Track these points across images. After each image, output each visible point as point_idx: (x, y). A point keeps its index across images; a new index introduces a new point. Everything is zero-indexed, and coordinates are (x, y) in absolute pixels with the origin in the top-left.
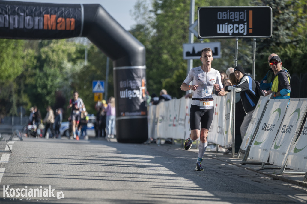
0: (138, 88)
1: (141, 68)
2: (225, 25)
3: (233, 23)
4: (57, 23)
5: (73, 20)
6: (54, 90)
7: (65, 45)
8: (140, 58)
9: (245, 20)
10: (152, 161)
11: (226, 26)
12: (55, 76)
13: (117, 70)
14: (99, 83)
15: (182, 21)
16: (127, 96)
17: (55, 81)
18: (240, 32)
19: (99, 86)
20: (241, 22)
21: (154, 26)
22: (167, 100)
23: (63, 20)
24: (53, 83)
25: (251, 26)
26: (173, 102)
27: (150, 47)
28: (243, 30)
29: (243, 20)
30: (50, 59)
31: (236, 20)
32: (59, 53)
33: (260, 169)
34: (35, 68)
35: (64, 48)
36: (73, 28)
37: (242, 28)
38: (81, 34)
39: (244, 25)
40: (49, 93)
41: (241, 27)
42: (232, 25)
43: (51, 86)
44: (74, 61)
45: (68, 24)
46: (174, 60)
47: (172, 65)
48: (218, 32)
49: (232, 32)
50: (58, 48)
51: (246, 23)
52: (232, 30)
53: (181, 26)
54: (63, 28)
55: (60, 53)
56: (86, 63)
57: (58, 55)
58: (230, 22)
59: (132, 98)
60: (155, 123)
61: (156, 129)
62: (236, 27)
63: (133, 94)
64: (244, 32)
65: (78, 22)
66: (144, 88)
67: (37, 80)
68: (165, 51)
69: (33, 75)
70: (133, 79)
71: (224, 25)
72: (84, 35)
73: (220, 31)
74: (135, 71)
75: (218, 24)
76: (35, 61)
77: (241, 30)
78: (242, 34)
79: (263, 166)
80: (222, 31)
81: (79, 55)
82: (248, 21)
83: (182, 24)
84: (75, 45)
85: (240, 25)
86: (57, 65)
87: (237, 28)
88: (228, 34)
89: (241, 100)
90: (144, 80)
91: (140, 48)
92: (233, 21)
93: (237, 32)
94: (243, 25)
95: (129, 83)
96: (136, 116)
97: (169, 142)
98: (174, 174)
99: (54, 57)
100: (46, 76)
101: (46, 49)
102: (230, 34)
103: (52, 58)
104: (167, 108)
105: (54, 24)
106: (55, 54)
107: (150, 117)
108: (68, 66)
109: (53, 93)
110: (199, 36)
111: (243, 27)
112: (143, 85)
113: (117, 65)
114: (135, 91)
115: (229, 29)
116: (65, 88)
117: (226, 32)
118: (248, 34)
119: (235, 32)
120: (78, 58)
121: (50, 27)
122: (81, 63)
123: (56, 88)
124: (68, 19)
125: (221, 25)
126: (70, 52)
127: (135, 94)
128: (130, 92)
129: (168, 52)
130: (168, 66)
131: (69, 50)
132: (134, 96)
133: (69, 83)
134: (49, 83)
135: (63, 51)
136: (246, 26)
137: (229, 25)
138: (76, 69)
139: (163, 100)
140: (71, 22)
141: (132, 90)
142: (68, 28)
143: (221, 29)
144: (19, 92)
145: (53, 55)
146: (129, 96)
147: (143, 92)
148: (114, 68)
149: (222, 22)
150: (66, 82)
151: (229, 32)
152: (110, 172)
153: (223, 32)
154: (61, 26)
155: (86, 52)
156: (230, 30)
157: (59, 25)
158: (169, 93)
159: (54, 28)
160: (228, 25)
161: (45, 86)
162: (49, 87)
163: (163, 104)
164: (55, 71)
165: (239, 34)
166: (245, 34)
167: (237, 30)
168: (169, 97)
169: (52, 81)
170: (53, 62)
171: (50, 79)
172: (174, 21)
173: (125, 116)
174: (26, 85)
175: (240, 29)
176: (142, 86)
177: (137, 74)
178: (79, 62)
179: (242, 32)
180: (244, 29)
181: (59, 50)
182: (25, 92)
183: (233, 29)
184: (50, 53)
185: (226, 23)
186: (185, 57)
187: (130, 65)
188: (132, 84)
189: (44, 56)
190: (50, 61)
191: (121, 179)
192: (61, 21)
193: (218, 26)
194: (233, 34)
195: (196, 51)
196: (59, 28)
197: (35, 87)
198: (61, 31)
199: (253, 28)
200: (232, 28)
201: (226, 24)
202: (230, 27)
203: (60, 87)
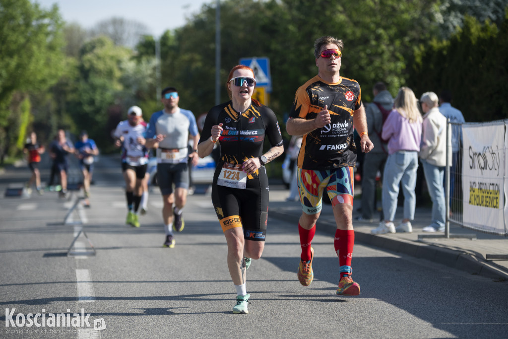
12: (104, 88)
24: (103, 98)
32: (106, 60)
34: (77, 80)
40: (98, 111)
43: (102, 101)
44: (138, 59)
50: (104, 55)
55: (108, 60)
56: (156, 61)
57: (105, 62)
67: (80, 95)
69: (75, 90)
76: (77, 73)
99: (100, 66)
100: (94, 88)
101: (89, 56)
103: (97, 67)
106: (101, 61)
116: (126, 99)
134: (98, 98)
144: (59, 112)
145: (98, 63)
150: (128, 91)
161: (92, 102)
162: (97, 103)
169: (102, 94)
171: (99, 92)
174: (68, 103)
178: (144, 60)
181: (106, 56)
182: (68, 111)
184: (95, 62)
189: (87, 66)
190: (95, 71)
197: (80, 104)
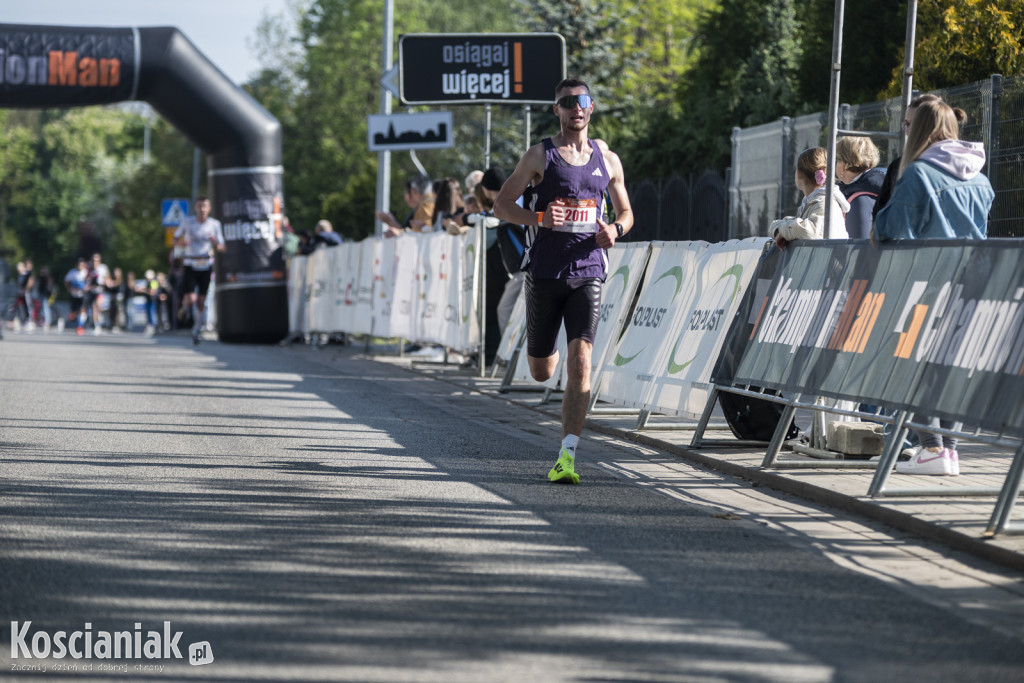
0: (264, 218)
1: (271, 172)
2: (461, 75)
3: (479, 71)
4: (79, 71)
5: (115, 63)
6: (74, 220)
7: (99, 117)
8: (270, 150)
9: (505, 64)
10: (298, 387)
11: (464, 77)
12: (75, 189)
13: (217, 178)
14: (176, 204)
15: (365, 62)
16: (239, 236)
17: (76, 199)
18: (495, 91)
19: (177, 212)
20: (496, 68)
21: (301, 73)
22: (331, 243)
23: (93, 63)
24: (73, 205)
25: (518, 77)
26: (346, 249)
27: (292, 120)
28: (501, 87)
29: (499, 64)
30: (64, 148)
31: (485, 64)
32: (85, 134)
33: (542, 404)
35: (96, 123)
36: (115, 81)
37: (499, 83)
38: (134, 95)
39: (504, 75)
40: (63, 227)
41: (497, 79)
42: (475, 76)
43: (69, 212)
44: (120, 154)
45: (104, 72)
46: (348, 151)
47: (343, 161)
48: (446, 91)
49: (476, 90)
50: (83, 125)
51: (507, 72)
52: (476, 87)
53: (363, 74)
54: (93, 81)
55: (89, 135)
56: (146, 158)
57: (83, 139)
58: (472, 68)
59: (252, 240)
60: (305, 297)
61: (307, 311)
62: (485, 79)
63: (254, 231)
64: (503, 92)
65: (126, 69)
66: (277, 217)
67: (35, 198)
68: (328, 131)
69: (26, 187)
70: (253, 196)
71: (457, 76)
72: (140, 97)
73: (448, 87)
74: (258, 178)
75: (445, 73)
77: (497, 87)
78: (499, 96)
79: (549, 395)
80: (454, 87)
81: (129, 140)
82: (511, 67)
83: (366, 68)
84: (121, 116)
85: (495, 76)
86: (80, 163)
87: (488, 83)
88: (467, 96)
89: (500, 246)
90: (279, 200)
91: (269, 126)
92: (479, 65)
93: (487, 90)
94: (499, 76)
95: (245, 206)
96: (263, 280)
97: (338, 341)
98: (347, 416)
99: (74, 145)
100: (58, 188)
101: (56, 126)
102: (473, 96)
103: (68, 146)
104: (333, 264)
105: (73, 74)
106: (76, 137)
107: (295, 282)
108: (106, 164)
109: (73, 228)
110: (403, 99)
111: (500, 81)
112: (277, 209)
113: (218, 165)
114: (258, 224)
115: (471, 83)
116: (100, 215)
117: (464, 91)
118: (513, 95)
119: (484, 91)
120: (127, 147)
121: (63, 80)
122: (135, 158)
123: (79, 215)
124: (103, 62)
125: (451, 76)
126: (110, 131)
127: (258, 230)
128: (247, 227)
129: (335, 132)
130: (334, 164)
131: (107, 128)
132: (257, 236)
133: (109, 203)
134: (64, 204)
135: (96, 132)
136: (507, 78)
137: (471, 76)
138: (125, 171)
139: (323, 245)
140: (110, 67)
141: (251, 221)
142: (104, 82)
143: (451, 84)
145: (71, 139)
146: (244, 236)
147: (278, 226)
148: (211, 173)
149: (455, 68)
150: (101, 203)
151: (470, 91)
152: (199, 415)
153: (456, 91)
154: (88, 77)
155: (147, 135)
156: (473, 87)
157: (83, 75)
158: (337, 228)
159: (72, 81)
160: (467, 74)
161: (54, 212)
162: (62, 213)
163: (321, 254)
164: (77, 176)
165: (491, 95)
166: (506, 95)
167: (488, 87)
168: (336, 237)
169: (70, 199)
170: (73, 156)
171: (65, 194)
172: (348, 62)
173: (236, 281)
175: (495, 83)
176: (273, 212)
177: (262, 186)
178: (129, 155)
179: (500, 90)
180: (503, 84)
181: (85, 127)
183: (478, 84)
184: (65, 136)
185: (462, 70)
186: (373, 147)
187: (246, 164)
188: (251, 209)
189: (51, 143)
190: (65, 154)
191: (226, 430)
192: (88, 67)
193: (445, 76)
194: (479, 95)
195: (398, 132)
196: (84, 82)
198: (89, 89)
199: (524, 83)
200: (476, 81)
201: (464, 72)
202: (473, 79)
203: (88, 214)
